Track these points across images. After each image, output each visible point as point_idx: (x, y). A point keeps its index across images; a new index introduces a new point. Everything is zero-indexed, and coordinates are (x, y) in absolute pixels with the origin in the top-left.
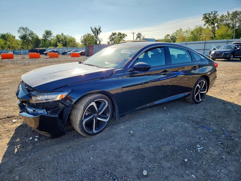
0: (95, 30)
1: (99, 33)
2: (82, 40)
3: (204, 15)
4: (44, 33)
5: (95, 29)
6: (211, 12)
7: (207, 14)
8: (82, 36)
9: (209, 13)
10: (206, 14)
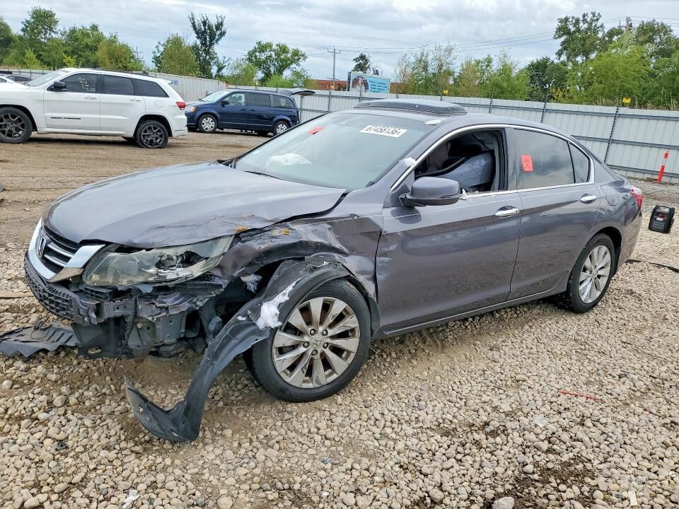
0: (205, 25)
1: (217, 37)
2: (158, 55)
3: (561, 21)
4: (29, 18)
5: (204, 23)
6: (584, 16)
7: (570, 20)
8: (159, 43)
9: (576, 16)
10: (567, 19)
